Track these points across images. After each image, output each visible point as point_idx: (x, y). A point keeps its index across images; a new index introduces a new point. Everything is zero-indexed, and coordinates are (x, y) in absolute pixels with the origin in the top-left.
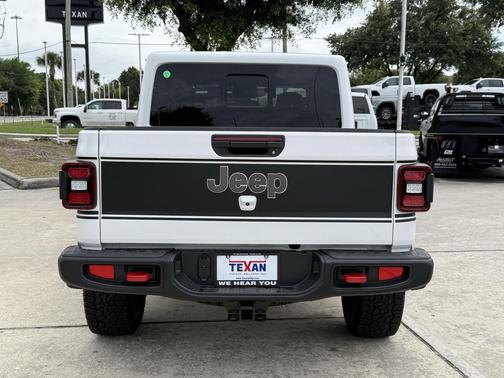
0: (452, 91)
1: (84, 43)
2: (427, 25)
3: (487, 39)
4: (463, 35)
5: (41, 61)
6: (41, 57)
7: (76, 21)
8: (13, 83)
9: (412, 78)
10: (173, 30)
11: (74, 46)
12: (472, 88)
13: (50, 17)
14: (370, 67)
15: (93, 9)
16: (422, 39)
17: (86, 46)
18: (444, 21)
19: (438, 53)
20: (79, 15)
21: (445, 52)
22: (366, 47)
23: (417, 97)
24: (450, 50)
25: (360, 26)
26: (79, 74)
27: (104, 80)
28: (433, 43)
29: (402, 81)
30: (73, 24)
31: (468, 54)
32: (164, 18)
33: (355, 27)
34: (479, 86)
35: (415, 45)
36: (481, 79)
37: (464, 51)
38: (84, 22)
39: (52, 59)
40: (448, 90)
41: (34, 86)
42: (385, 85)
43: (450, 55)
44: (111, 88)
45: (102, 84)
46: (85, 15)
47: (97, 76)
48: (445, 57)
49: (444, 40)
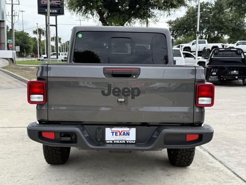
0: (225, 47)
1: (55, 24)
2: (214, 16)
3: (242, 23)
4: (231, 20)
5: (35, 32)
6: (35, 30)
7: (52, 14)
8: (21, 42)
9: (206, 41)
10: (97, 20)
11: (51, 25)
12: (234, 46)
13: (40, 12)
14: (187, 35)
15: (59, 9)
16: (212, 22)
17: (56, 26)
18: (222, 14)
19: (219, 29)
20: (53, 11)
21: (222, 29)
22: (186, 26)
23: (209, 49)
24: (225, 28)
25: (183, 16)
26: (52, 38)
27: (63, 41)
28: (216, 24)
29: (198, 42)
30: (50, 15)
31: (233, 29)
32: (93, 15)
33: (180, 17)
34: (237, 45)
35: (208, 25)
36: (239, 41)
37: (231, 28)
38: (55, 14)
39: (40, 31)
40: (223, 46)
41: (31, 44)
42: (193, 44)
43: (225, 30)
44: (66, 45)
45: (62, 43)
46: (56, 11)
47: (60, 39)
48: (222, 31)
49: (222, 23)
